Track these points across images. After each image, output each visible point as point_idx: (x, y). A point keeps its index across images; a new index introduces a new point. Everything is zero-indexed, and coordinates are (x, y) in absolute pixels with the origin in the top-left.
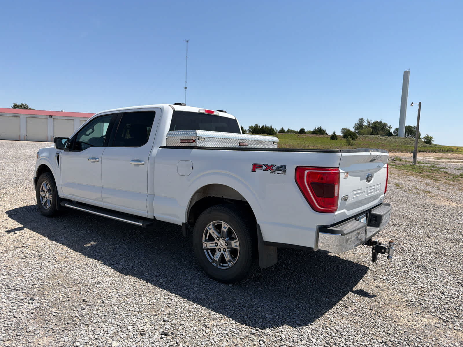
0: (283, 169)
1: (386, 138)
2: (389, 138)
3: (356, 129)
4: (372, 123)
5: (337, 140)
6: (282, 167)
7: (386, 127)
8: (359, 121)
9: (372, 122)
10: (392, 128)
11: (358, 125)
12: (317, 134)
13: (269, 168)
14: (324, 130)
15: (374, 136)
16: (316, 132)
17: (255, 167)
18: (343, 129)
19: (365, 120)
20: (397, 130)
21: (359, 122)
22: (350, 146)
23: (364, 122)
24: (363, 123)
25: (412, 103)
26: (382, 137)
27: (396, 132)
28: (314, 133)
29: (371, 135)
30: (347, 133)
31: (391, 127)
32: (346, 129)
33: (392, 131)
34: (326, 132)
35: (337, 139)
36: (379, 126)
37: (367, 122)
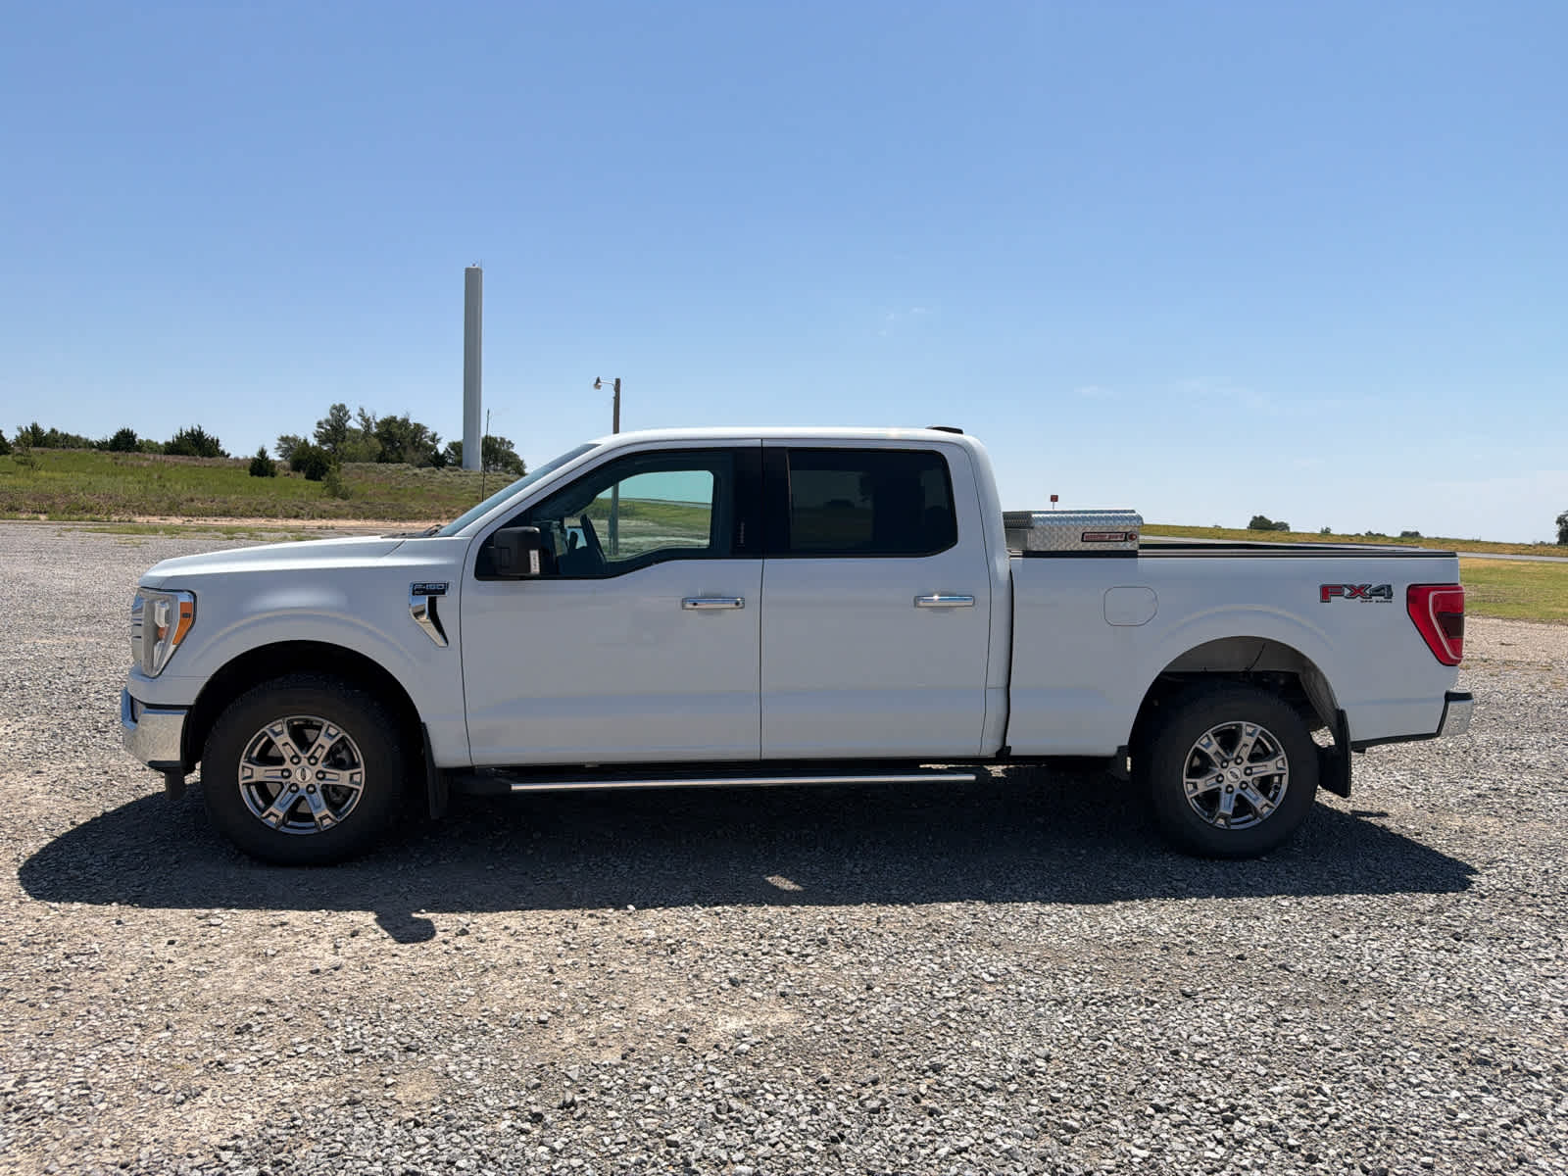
0: (1385, 592)
1: (429, 472)
2: (441, 474)
3: (323, 438)
4: (376, 423)
5: (276, 478)
6: (1383, 588)
7: (421, 439)
8: (332, 414)
9: (378, 421)
10: (442, 441)
11: (329, 428)
12: (187, 453)
13: (1357, 591)
14: (213, 439)
15: (392, 466)
16: (185, 448)
17: (1327, 592)
18: (284, 439)
19: (353, 412)
20: (456, 447)
21: (330, 417)
22: (339, 501)
23: (350, 418)
24: (346, 421)
25: (598, 381)
26: (417, 471)
27: (452, 452)
28: (174, 448)
29: (380, 461)
30: (304, 453)
31: (438, 437)
32: (295, 439)
33: (441, 448)
34: (221, 448)
35: (273, 475)
36: (401, 434)
37: (359, 419)
